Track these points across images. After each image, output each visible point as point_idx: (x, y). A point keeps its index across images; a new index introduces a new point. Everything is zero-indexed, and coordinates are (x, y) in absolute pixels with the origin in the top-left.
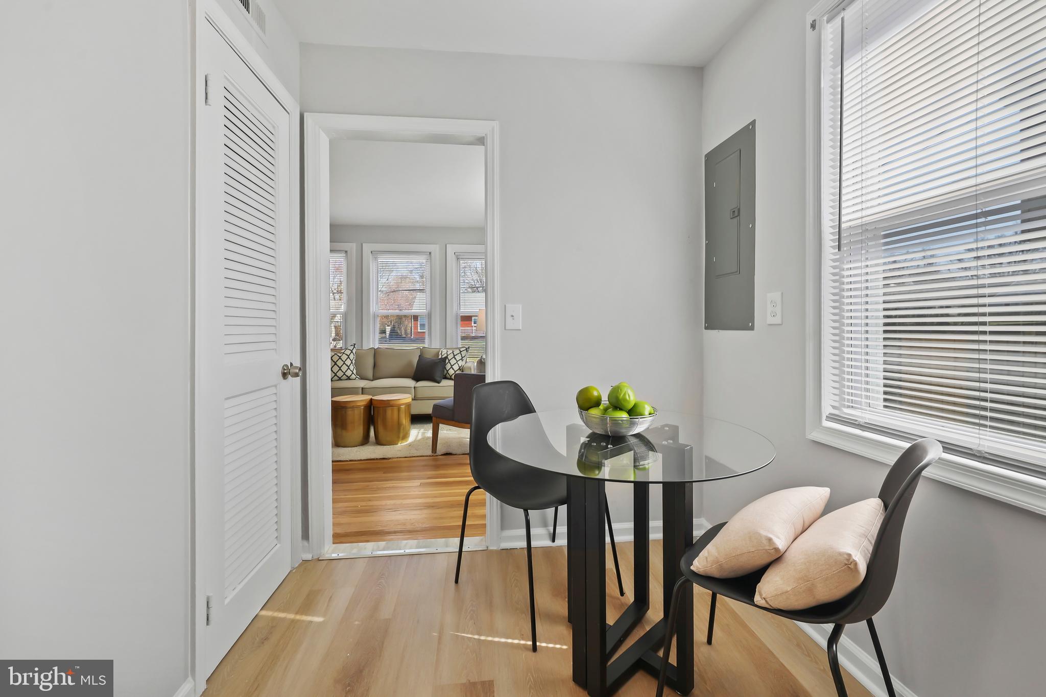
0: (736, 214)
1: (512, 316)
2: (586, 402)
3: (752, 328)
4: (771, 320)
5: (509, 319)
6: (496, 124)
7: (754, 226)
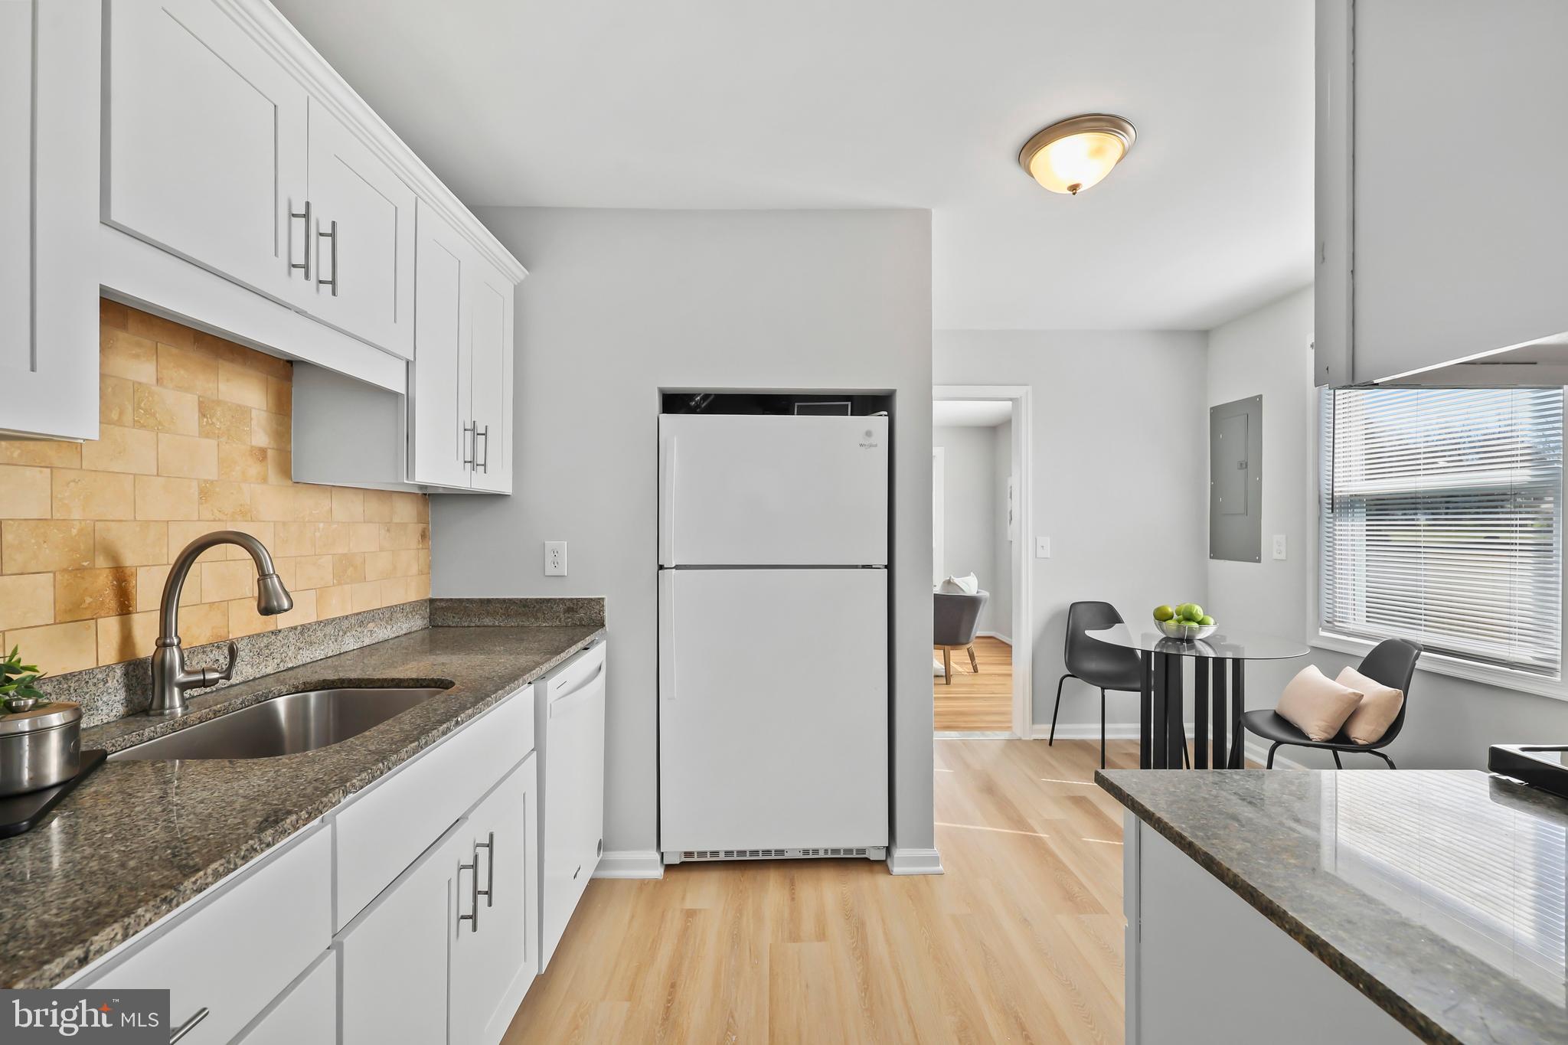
0: (1244, 466)
1: (1042, 547)
2: (1161, 617)
3: (1259, 561)
4: (1276, 556)
5: (1039, 549)
6: (1029, 388)
7: (1261, 479)
